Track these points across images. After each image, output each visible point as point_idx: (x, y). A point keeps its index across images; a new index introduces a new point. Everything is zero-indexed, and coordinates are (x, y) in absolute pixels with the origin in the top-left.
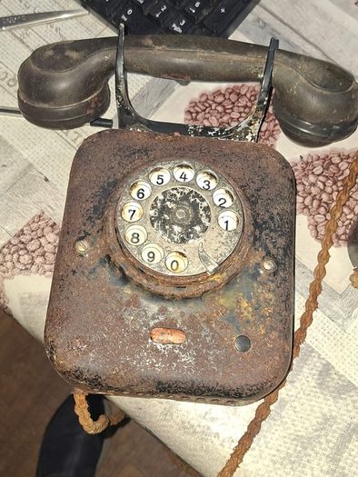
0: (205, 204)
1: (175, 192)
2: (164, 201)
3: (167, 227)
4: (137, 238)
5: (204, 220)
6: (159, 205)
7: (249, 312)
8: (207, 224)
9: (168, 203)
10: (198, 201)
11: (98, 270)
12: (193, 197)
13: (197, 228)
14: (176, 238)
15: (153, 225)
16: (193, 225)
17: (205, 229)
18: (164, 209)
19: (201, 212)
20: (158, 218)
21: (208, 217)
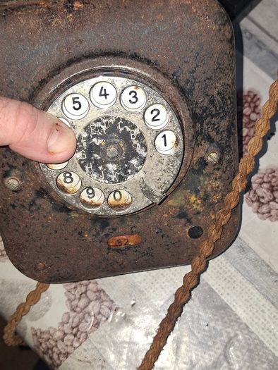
0: (136, 132)
1: (99, 124)
2: (88, 139)
3: (100, 168)
4: (70, 177)
5: (140, 150)
6: (85, 144)
7: (198, 205)
8: (144, 154)
9: (95, 140)
10: (128, 129)
11: (38, 202)
12: (122, 126)
13: (134, 162)
14: (113, 177)
15: (84, 169)
16: (128, 159)
17: (143, 161)
18: (92, 149)
19: (135, 142)
20: (88, 160)
21: (144, 146)
